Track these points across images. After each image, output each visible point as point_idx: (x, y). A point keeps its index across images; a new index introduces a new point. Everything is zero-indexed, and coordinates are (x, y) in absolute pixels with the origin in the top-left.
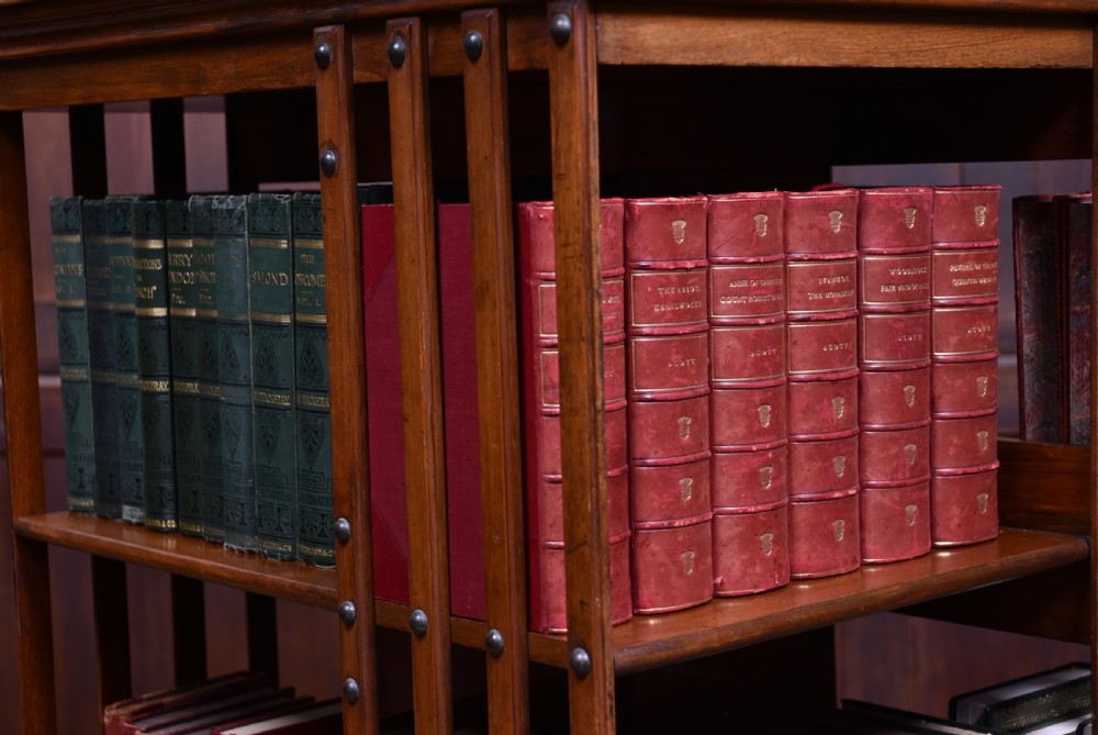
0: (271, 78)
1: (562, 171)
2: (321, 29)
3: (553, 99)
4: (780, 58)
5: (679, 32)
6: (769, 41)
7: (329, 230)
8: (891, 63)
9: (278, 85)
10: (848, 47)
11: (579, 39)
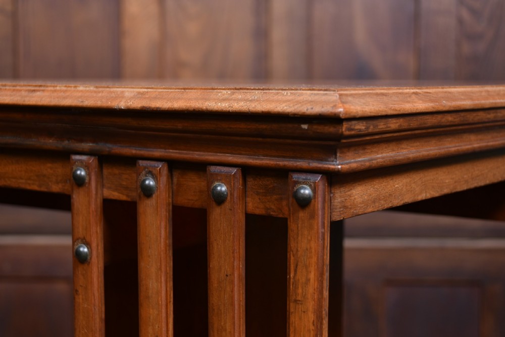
0: (29, 182)
1: (299, 298)
2: (77, 157)
3: (292, 244)
4: (417, 196)
5: (372, 189)
6: (413, 185)
7: (81, 301)
8: (465, 187)
9: (35, 187)
10: (447, 181)
11: (319, 204)
